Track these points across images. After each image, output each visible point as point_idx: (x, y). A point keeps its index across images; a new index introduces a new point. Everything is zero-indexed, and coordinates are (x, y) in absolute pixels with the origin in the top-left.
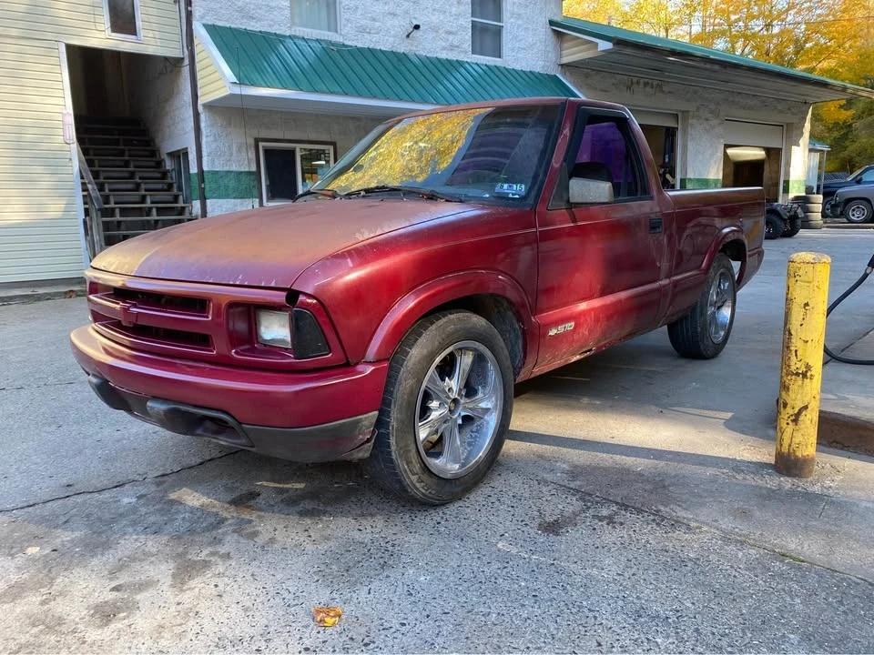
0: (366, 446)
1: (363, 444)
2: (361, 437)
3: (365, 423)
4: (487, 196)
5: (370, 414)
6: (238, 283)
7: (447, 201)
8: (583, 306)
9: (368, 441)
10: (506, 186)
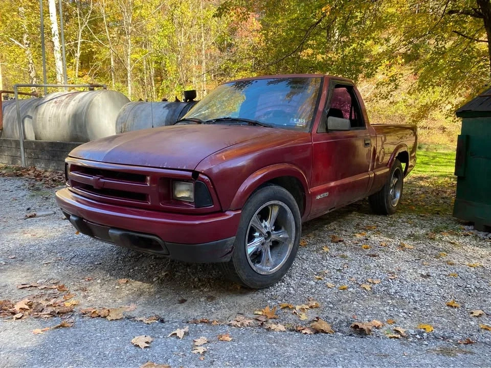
0: (229, 255)
1: (227, 254)
2: (226, 250)
3: (229, 243)
4: (286, 125)
5: (232, 238)
6: (165, 167)
7: (265, 126)
8: (332, 184)
9: (230, 252)
10: (295, 120)
